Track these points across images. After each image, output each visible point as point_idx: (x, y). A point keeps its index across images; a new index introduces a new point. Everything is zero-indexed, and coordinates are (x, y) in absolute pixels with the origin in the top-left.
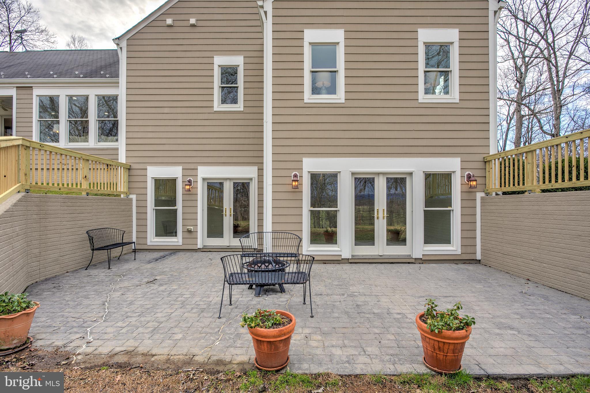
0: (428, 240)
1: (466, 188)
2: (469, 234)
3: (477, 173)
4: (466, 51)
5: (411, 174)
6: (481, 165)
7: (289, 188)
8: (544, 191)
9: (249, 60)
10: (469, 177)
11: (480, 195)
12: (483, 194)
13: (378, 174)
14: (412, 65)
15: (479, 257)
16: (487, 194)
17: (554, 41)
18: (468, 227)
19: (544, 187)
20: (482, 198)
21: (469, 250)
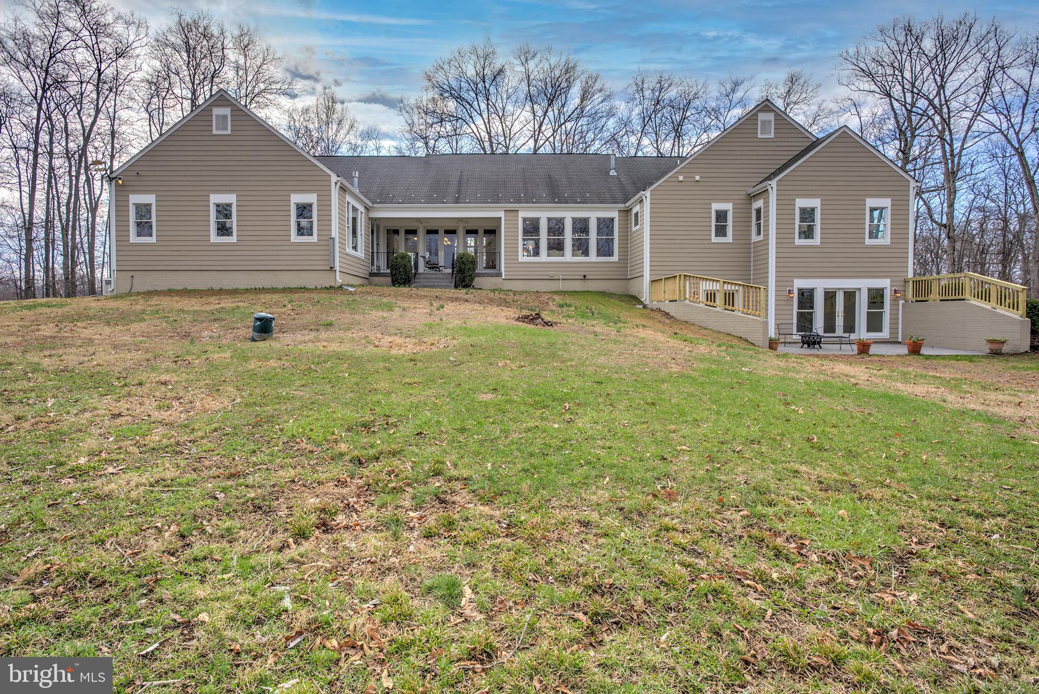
0: (869, 330)
1: (893, 298)
2: (894, 326)
3: (901, 288)
4: (895, 212)
5: (860, 289)
6: (902, 284)
7: (785, 298)
8: (941, 300)
9: (736, 206)
10: (895, 291)
11: (901, 302)
12: (903, 302)
13: (839, 289)
14: (862, 221)
15: (900, 340)
16: (906, 302)
17: (949, 118)
18: (893, 321)
19: (942, 298)
20: (903, 304)
21: (894, 336)
